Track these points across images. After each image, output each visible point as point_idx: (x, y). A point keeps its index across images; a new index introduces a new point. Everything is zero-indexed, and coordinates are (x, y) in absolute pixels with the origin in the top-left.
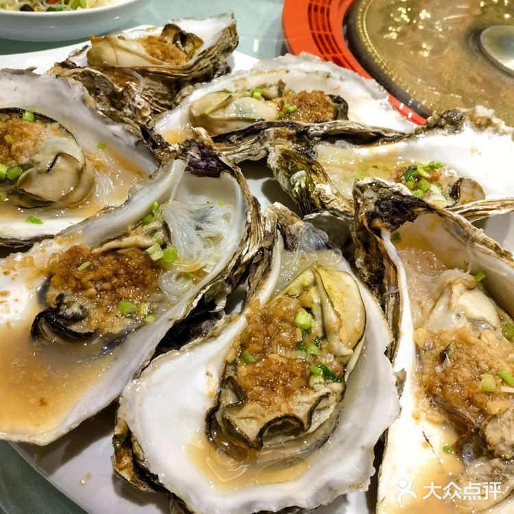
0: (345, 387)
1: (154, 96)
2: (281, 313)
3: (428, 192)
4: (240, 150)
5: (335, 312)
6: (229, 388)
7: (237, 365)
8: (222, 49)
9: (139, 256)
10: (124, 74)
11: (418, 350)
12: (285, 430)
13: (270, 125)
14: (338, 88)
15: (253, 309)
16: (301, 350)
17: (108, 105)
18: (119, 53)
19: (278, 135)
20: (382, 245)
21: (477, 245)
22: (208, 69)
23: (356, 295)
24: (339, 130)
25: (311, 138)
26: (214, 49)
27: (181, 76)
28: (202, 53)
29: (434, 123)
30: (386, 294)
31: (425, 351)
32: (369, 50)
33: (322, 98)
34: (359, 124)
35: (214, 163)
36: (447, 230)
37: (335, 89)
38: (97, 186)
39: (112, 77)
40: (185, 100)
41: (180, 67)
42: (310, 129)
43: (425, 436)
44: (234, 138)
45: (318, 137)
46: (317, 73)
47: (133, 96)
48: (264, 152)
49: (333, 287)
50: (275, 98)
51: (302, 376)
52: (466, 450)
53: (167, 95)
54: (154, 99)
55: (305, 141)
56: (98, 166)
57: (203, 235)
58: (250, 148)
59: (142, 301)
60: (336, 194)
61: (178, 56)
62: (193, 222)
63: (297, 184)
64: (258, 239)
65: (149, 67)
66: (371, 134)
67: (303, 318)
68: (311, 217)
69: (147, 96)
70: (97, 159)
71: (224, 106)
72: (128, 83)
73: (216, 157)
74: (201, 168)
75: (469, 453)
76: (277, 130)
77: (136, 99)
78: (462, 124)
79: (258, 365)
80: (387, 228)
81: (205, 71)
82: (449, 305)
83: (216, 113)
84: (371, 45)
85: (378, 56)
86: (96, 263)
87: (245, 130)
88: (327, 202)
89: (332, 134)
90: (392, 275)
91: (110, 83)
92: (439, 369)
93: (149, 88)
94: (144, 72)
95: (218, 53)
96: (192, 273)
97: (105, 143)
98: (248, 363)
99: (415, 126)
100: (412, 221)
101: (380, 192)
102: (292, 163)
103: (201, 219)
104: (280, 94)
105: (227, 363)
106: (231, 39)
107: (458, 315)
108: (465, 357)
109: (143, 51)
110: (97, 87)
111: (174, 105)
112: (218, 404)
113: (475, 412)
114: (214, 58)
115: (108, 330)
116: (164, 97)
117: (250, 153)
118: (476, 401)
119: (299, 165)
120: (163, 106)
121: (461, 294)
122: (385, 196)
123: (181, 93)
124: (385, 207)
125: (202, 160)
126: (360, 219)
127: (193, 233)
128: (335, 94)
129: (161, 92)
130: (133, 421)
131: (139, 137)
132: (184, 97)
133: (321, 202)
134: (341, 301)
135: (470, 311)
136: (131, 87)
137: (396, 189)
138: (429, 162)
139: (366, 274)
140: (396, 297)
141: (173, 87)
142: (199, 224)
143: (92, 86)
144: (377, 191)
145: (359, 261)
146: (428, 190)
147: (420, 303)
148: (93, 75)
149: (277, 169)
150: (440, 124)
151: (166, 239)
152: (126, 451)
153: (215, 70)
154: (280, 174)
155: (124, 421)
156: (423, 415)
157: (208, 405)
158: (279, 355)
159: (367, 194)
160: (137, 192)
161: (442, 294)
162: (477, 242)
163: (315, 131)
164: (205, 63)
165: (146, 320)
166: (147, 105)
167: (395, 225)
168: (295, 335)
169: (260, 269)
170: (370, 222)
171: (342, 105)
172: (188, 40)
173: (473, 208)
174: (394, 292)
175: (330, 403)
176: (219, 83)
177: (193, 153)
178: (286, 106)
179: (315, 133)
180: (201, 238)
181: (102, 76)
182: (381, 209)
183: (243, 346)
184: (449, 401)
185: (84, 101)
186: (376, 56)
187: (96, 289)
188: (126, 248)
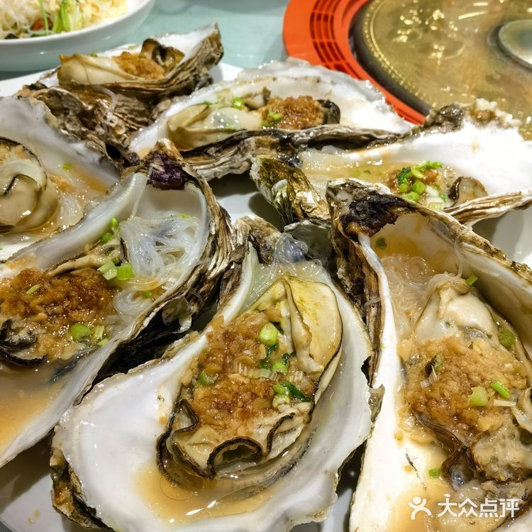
0: (314, 407)
1: (130, 113)
2: (245, 330)
3: (423, 195)
4: (219, 162)
5: (304, 325)
6: (184, 412)
7: (193, 387)
8: (203, 60)
9: (94, 275)
10: (94, 91)
11: (403, 364)
12: (243, 457)
13: (251, 134)
14: (330, 93)
15: (216, 328)
16: (266, 368)
17: (79, 125)
18: (90, 70)
19: (259, 144)
20: (359, 251)
21: (466, 244)
22: (188, 81)
23: (332, 306)
24: (326, 135)
25: (297, 145)
26: (194, 61)
27: (158, 91)
28: (180, 66)
29: (432, 121)
30: (367, 304)
31: (411, 364)
32: (376, 55)
33: (310, 104)
34: (348, 127)
35: (178, 174)
36: (433, 230)
37: (326, 94)
38: (62, 208)
39: (81, 96)
40: (162, 115)
41: (156, 81)
42: (295, 136)
43: (408, 459)
44: (212, 151)
45: (305, 144)
46: (306, 78)
47: (104, 114)
48: (246, 164)
49: (306, 299)
50: (261, 107)
51: (265, 397)
52: (456, 473)
53: (144, 111)
54: (130, 116)
55: (290, 149)
56: (63, 188)
57: (164, 250)
58: (230, 160)
59: (95, 324)
60: (319, 203)
61: (154, 71)
62: (152, 238)
63: (279, 194)
64: (227, 253)
65: (122, 83)
66: (364, 137)
67: (268, 334)
68: (291, 228)
69: (120, 113)
70: (63, 180)
71: (202, 117)
72: (98, 101)
73: (179, 168)
74: (165, 181)
75: (459, 476)
76: (258, 140)
77: (108, 117)
78: (461, 120)
79: (217, 386)
80: (364, 232)
81: (184, 84)
82: (438, 312)
83: (193, 126)
84: (378, 49)
85: (385, 60)
86: (47, 286)
87: (224, 141)
88: (309, 210)
89: (320, 140)
90: (373, 283)
91: (78, 101)
92: (424, 384)
93: (123, 105)
94: (116, 88)
95: (198, 64)
96: (151, 291)
97: (71, 163)
98: (205, 385)
99: (413, 126)
100: (393, 222)
101: (355, 192)
102: (273, 173)
103: (161, 234)
104: (266, 102)
105: (182, 386)
106: (212, 49)
107: (448, 324)
108: (454, 369)
109: (116, 67)
110: (66, 106)
111: (151, 121)
112: (170, 429)
113: (464, 430)
114: (194, 70)
115: (57, 356)
116: (141, 114)
117: (232, 166)
118: (465, 417)
119: (281, 174)
120: (140, 123)
121: (451, 300)
122: (360, 197)
123: (157, 109)
124: (361, 210)
125: (167, 172)
126: (335, 224)
127: (153, 250)
128: (325, 99)
129: (137, 108)
130: (70, 451)
131: (102, 153)
132: (161, 112)
133: (303, 211)
134: (315, 314)
135: (461, 317)
136: (102, 105)
137: (372, 189)
138: (424, 162)
139: (348, 285)
140: (378, 307)
141: (150, 103)
142: (160, 240)
143: (60, 105)
144: (351, 193)
145: (341, 272)
146: (424, 192)
147: (408, 313)
148: (60, 94)
149: (259, 180)
150: (437, 121)
151: (122, 257)
152: (66, 484)
153: (196, 82)
154: (262, 185)
155: (60, 451)
156: (407, 435)
157: (160, 431)
158: (239, 375)
159: (340, 196)
160: (92, 208)
161: (429, 301)
162: (465, 242)
163: (301, 138)
164: (184, 76)
165: (100, 343)
166: (121, 122)
167: (373, 229)
168: (258, 353)
169: (229, 285)
170: (345, 226)
171: (332, 109)
172: (168, 53)
173: (470, 207)
174: (376, 301)
175: (295, 425)
176: (199, 96)
177: (157, 165)
178: (271, 114)
179: (301, 140)
180: (162, 255)
181: (69, 95)
182: (357, 212)
183: (201, 367)
184: (435, 419)
185: (47, 121)
186: (383, 61)
187: (46, 313)
188: (80, 268)
